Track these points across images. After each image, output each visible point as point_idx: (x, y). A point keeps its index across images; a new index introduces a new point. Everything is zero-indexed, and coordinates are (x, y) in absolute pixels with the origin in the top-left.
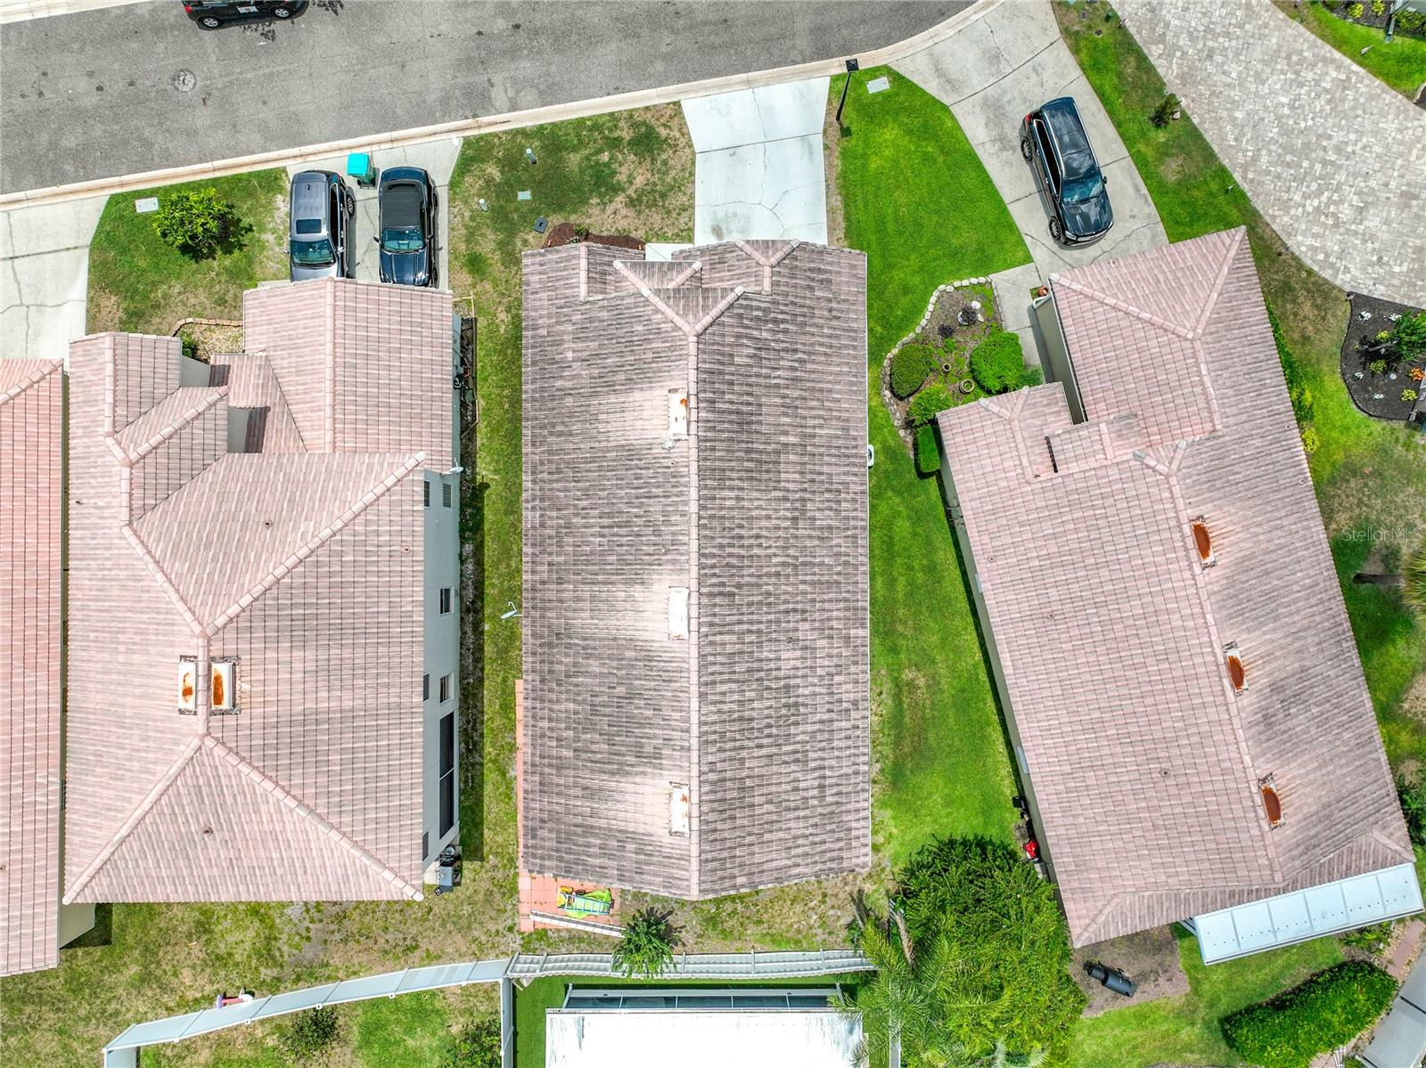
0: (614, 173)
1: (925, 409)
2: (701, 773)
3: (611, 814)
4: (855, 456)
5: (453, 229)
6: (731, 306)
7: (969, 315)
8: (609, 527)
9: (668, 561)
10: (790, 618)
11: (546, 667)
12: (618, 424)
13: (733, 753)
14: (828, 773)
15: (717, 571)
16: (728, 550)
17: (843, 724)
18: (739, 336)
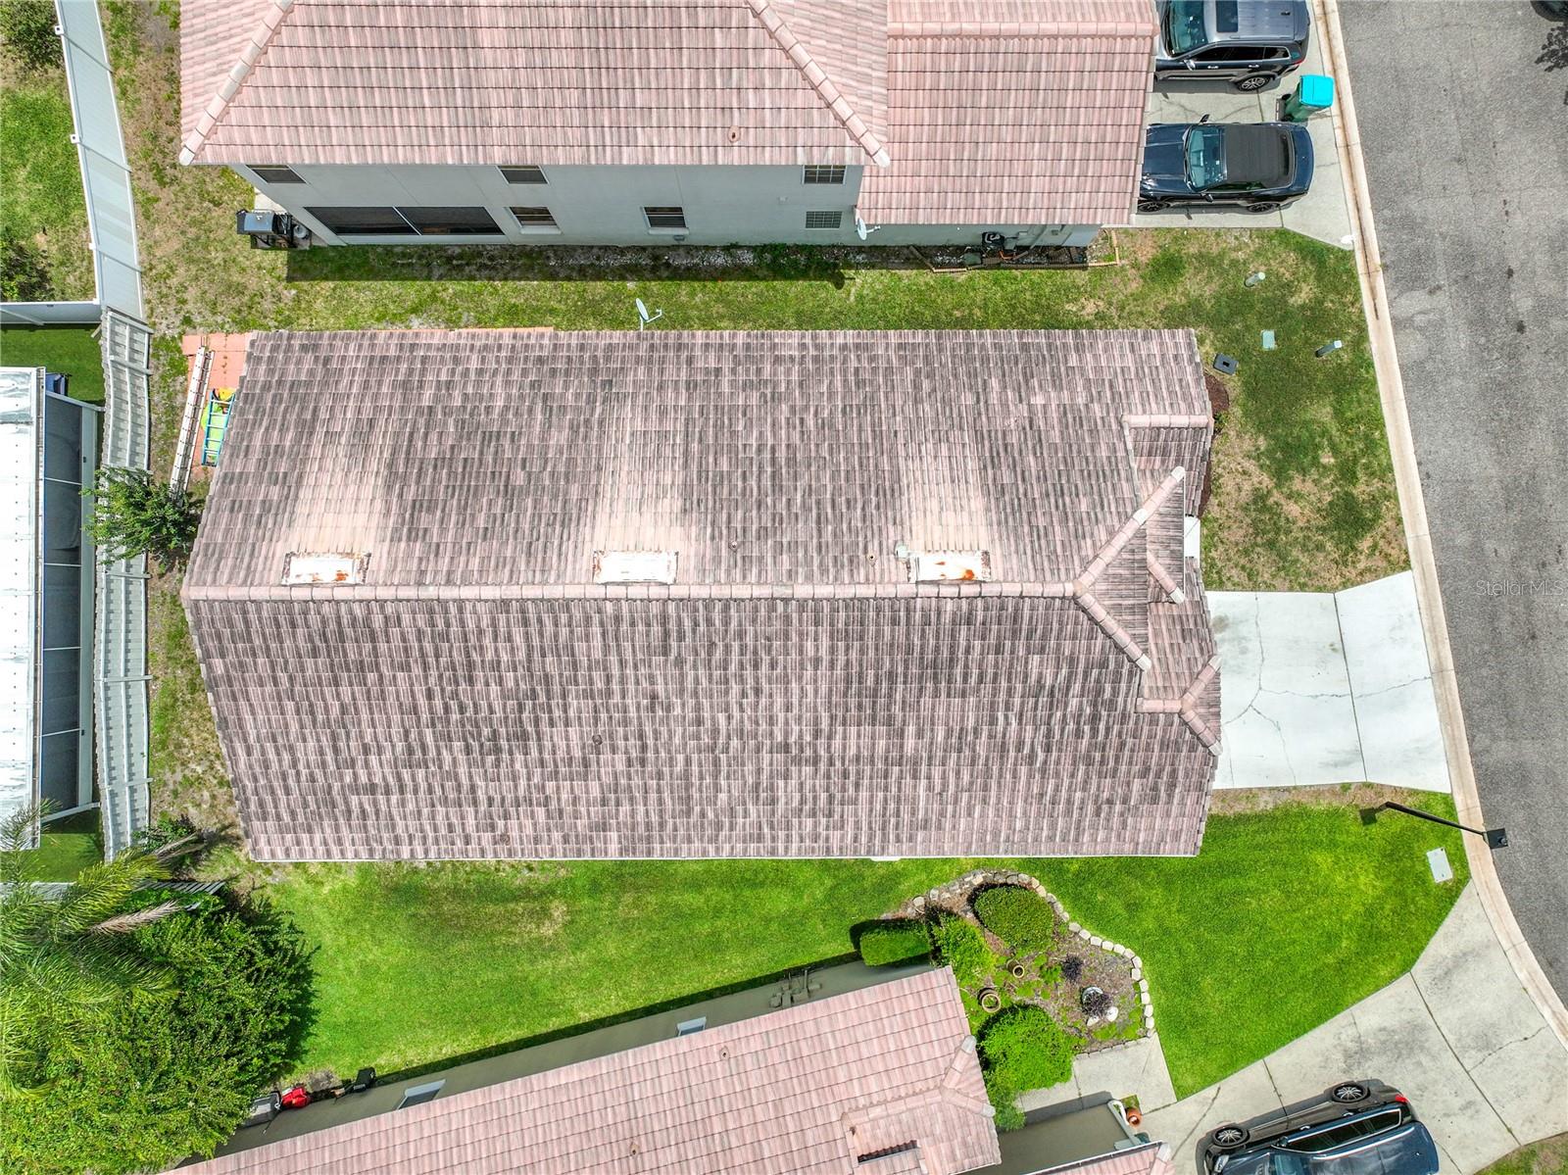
0: (1304, 472)
1: (956, 944)
2: (382, 603)
3: (329, 464)
4: (885, 838)
5: (1218, 235)
6: (1120, 649)
7: (1095, 1005)
8: (773, 460)
9: (718, 550)
10: (632, 741)
11: (561, 365)
12: (933, 474)
13: (416, 653)
14: (394, 798)
15: (702, 628)
16: (736, 645)
17: (471, 822)
18: (1072, 661)
